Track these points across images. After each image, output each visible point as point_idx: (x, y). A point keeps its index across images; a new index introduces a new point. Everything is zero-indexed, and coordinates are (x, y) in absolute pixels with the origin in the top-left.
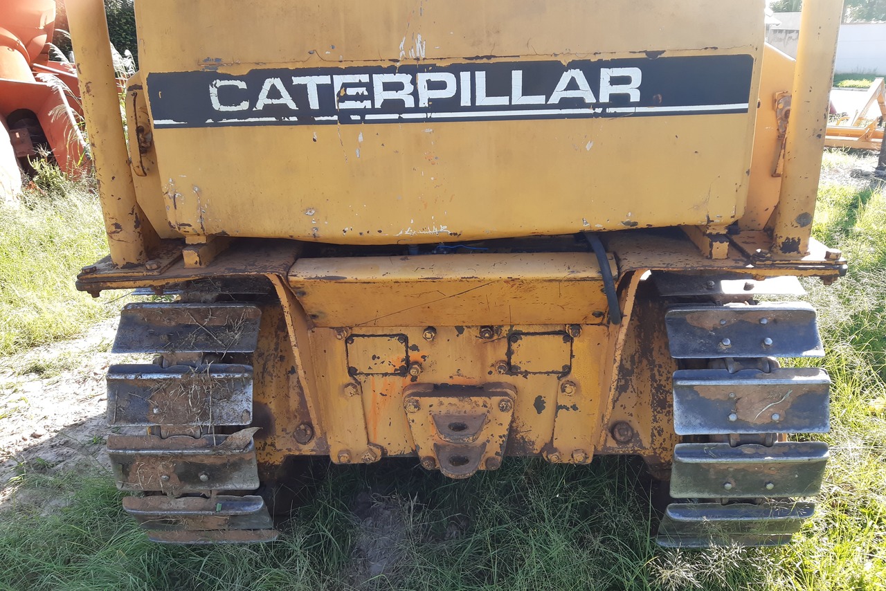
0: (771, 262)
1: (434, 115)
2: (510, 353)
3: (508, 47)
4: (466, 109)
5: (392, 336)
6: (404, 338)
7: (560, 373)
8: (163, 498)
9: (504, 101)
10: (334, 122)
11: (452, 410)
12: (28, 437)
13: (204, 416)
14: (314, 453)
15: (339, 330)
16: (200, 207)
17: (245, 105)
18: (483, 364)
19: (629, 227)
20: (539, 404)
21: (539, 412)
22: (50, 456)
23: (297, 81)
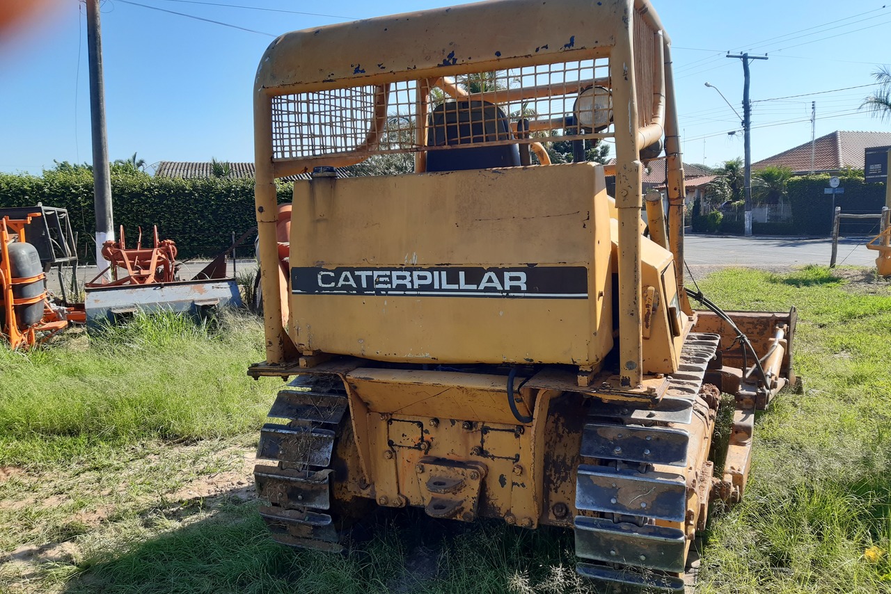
0: (608, 391)
1: (421, 293)
2: (483, 441)
3: (457, 260)
4: (437, 290)
5: (414, 422)
6: (420, 425)
7: (514, 459)
8: (279, 508)
9: (456, 287)
10: (373, 295)
11: (444, 475)
12: (235, 483)
13: (305, 459)
14: (369, 497)
15: (383, 414)
16: (309, 335)
17: (333, 284)
18: (467, 448)
19: (528, 362)
20: (502, 481)
21: (503, 487)
22: (244, 497)
23: (357, 273)
